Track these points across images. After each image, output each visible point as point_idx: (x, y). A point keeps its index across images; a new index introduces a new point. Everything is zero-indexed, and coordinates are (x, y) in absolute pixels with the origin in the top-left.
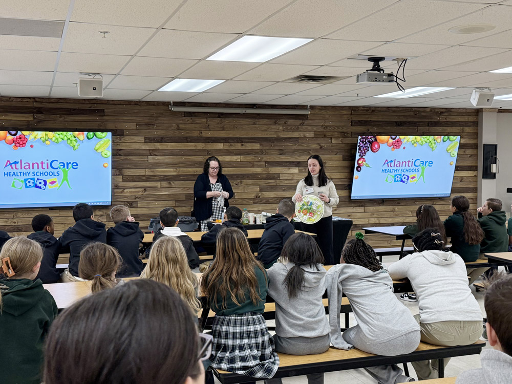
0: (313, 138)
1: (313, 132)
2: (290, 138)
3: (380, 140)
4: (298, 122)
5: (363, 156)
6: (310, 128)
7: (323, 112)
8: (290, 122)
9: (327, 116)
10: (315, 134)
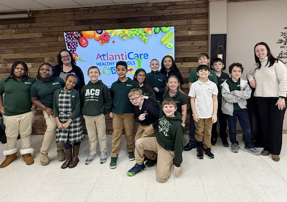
0: (41, 38)
1: (41, 33)
2: (22, 39)
3: (86, 35)
4: (28, 25)
5: (74, 51)
6: (38, 29)
7: (48, 15)
8: (21, 25)
9: (52, 18)
10: (43, 35)
